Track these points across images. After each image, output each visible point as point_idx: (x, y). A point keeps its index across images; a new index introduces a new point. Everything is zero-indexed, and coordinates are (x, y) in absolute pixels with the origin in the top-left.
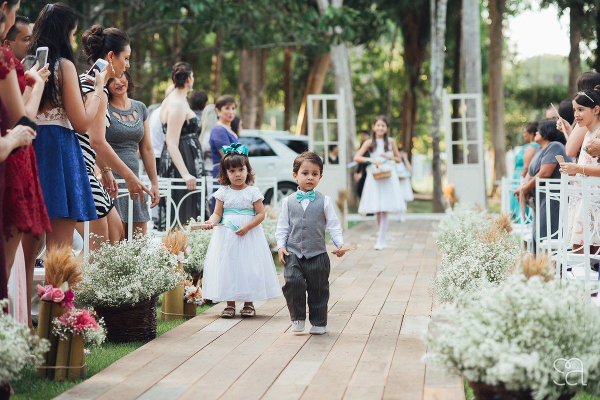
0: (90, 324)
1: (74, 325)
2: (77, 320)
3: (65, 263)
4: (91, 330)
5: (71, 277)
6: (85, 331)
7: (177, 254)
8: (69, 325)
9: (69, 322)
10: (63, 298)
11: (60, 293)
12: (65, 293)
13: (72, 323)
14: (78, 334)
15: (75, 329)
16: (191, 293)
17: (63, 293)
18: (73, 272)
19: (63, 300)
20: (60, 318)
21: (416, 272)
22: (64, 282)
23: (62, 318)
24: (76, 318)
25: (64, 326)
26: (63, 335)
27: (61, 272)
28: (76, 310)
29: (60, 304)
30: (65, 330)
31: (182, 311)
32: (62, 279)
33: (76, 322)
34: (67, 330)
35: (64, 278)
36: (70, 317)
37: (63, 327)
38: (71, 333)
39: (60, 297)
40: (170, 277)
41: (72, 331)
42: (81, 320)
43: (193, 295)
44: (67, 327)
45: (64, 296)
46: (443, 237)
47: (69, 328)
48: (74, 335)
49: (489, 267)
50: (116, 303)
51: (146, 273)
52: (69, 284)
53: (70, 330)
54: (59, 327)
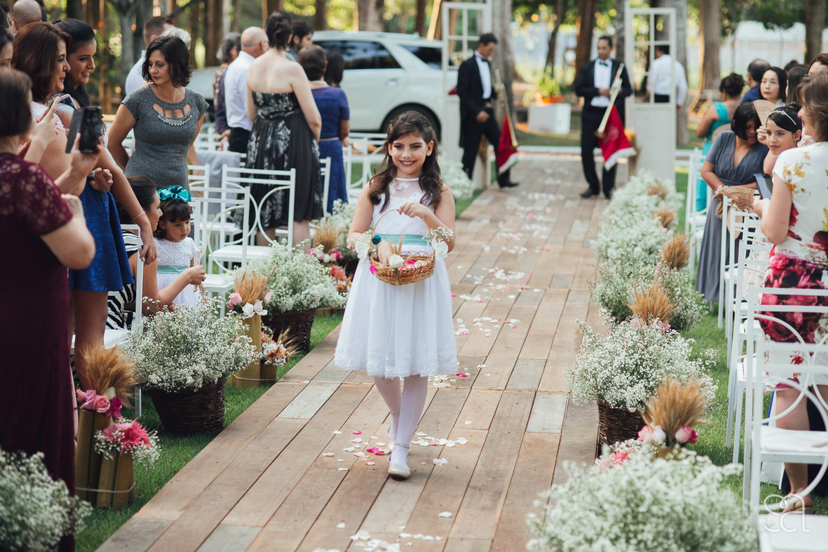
0: (141, 441)
1: (121, 441)
2: (125, 435)
3: (112, 365)
4: (142, 448)
5: (119, 381)
6: (134, 450)
7: (253, 303)
8: (115, 442)
9: (115, 437)
10: (108, 408)
11: (105, 402)
12: (110, 401)
13: (119, 439)
14: (126, 452)
15: (122, 447)
16: (270, 352)
17: (108, 401)
18: (122, 374)
19: (108, 411)
20: (104, 431)
21: (567, 290)
22: (110, 386)
23: (106, 431)
24: (123, 434)
25: (109, 442)
26: (107, 454)
27: (107, 375)
28: (124, 420)
29: (104, 414)
30: (110, 448)
32: (108, 384)
33: (124, 437)
34: (113, 448)
35: (110, 383)
36: (117, 432)
37: (107, 443)
38: (117, 451)
39: (104, 407)
41: (118, 449)
42: (130, 435)
43: (272, 355)
44: (113, 444)
45: (109, 405)
47: (115, 446)
48: (121, 454)
52: (115, 389)
53: (116, 448)
54: (103, 444)
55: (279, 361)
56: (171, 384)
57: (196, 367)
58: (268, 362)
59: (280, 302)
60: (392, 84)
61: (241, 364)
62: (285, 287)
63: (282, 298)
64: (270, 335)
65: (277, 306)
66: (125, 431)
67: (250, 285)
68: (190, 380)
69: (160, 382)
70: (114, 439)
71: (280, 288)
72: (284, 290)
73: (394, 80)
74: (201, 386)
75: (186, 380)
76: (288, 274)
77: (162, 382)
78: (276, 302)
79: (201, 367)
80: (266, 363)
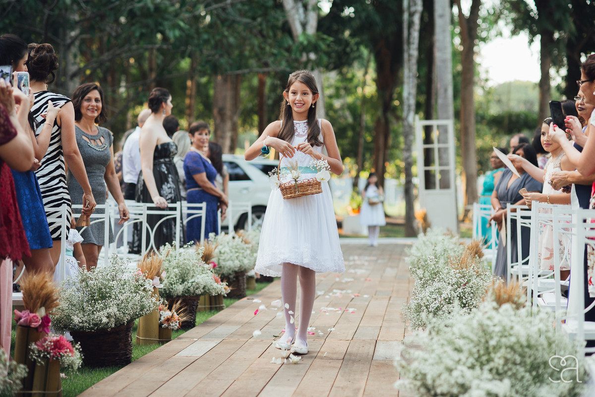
0: (67, 349)
1: (51, 350)
2: (54, 345)
3: (42, 288)
4: (68, 355)
5: (48, 303)
6: (62, 356)
7: (152, 279)
8: (46, 350)
9: (46, 347)
10: (40, 323)
11: (37, 318)
12: (42, 318)
13: (49, 348)
14: (54, 359)
15: (52, 354)
16: (166, 317)
17: (40, 318)
18: (50, 298)
19: (40, 325)
20: (37, 343)
21: (389, 297)
22: (41, 307)
23: (38, 343)
24: (52, 344)
25: (41, 351)
26: (39, 360)
27: (38, 297)
28: (53, 335)
29: (36, 329)
30: (42, 355)
31: (158, 336)
32: (39, 304)
33: (53, 347)
34: (44, 355)
35: (41, 304)
36: (47, 342)
37: (39, 352)
38: (48, 357)
39: (36, 322)
40: (146, 302)
41: (48, 356)
42: (58, 345)
43: (168, 320)
44: (44, 352)
45: (41, 321)
46: (416, 262)
47: (46, 353)
48: (51, 360)
49: (461, 294)
50: (92, 328)
51: (122, 298)
52: (46, 309)
53: (46, 355)
54: (36, 352)
55: (173, 325)
56: (90, 324)
57: (109, 310)
58: (165, 325)
59: (172, 289)
60: (245, 192)
61: (146, 310)
62: (176, 277)
63: (174, 286)
64: (166, 305)
65: (170, 291)
66: (54, 342)
67: (150, 266)
68: (105, 320)
69: (81, 323)
70: (45, 348)
71: (172, 278)
72: (175, 279)
73: (246, 189)
74: (113, 326)
75: (101, 321)
76: (177, 267)
77: (82, 322)
78: (169, 289)
79: (113, 310)
80: (163, 326)
